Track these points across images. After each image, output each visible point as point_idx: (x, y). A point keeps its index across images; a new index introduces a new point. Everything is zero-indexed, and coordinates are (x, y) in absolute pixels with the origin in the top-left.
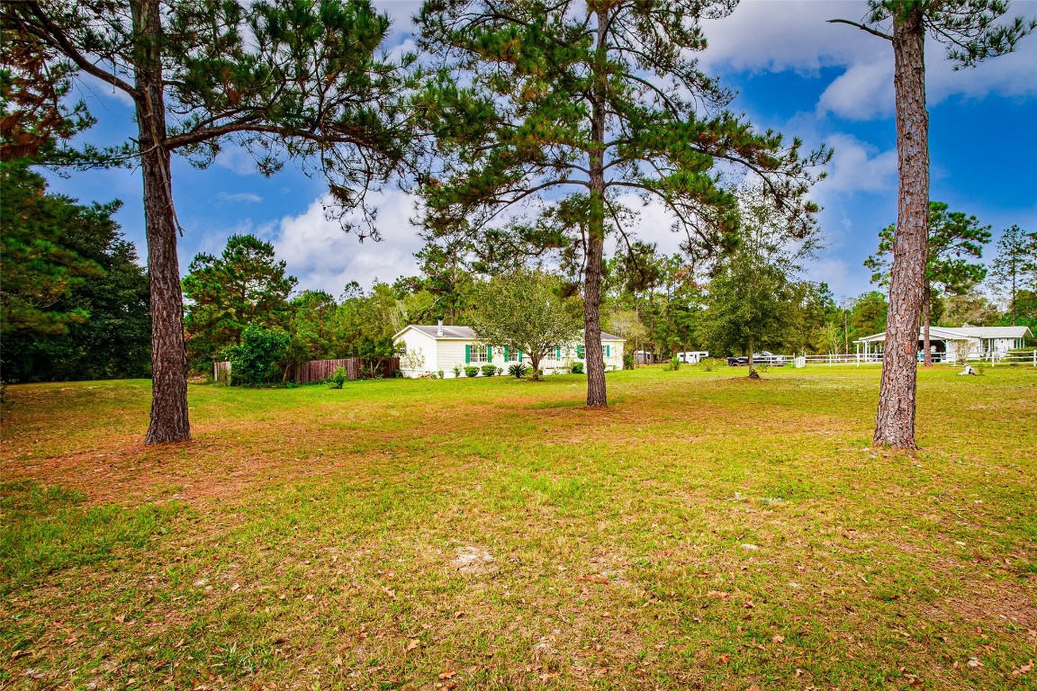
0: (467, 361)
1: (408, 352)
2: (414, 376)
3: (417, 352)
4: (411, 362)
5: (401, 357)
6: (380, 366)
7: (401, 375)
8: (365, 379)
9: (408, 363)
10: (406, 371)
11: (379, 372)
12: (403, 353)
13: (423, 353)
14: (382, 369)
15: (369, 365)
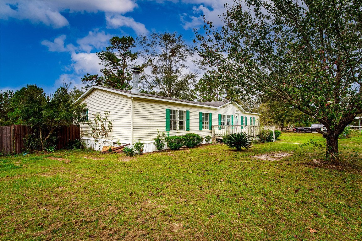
0: (168, 129)
1: (91, 117)
2: (98, 147)
3: (103, 116)
4: (94, 131)
5: (80, 124)
6: (52, 135)
7: (81, 146)
8: (31, 153)
9: (90, 131)
10: (89, 141)
11: (50, 143)
12: (85, 119)
13: (110, 118)
14: (54, 138)
15: (38, 135)
